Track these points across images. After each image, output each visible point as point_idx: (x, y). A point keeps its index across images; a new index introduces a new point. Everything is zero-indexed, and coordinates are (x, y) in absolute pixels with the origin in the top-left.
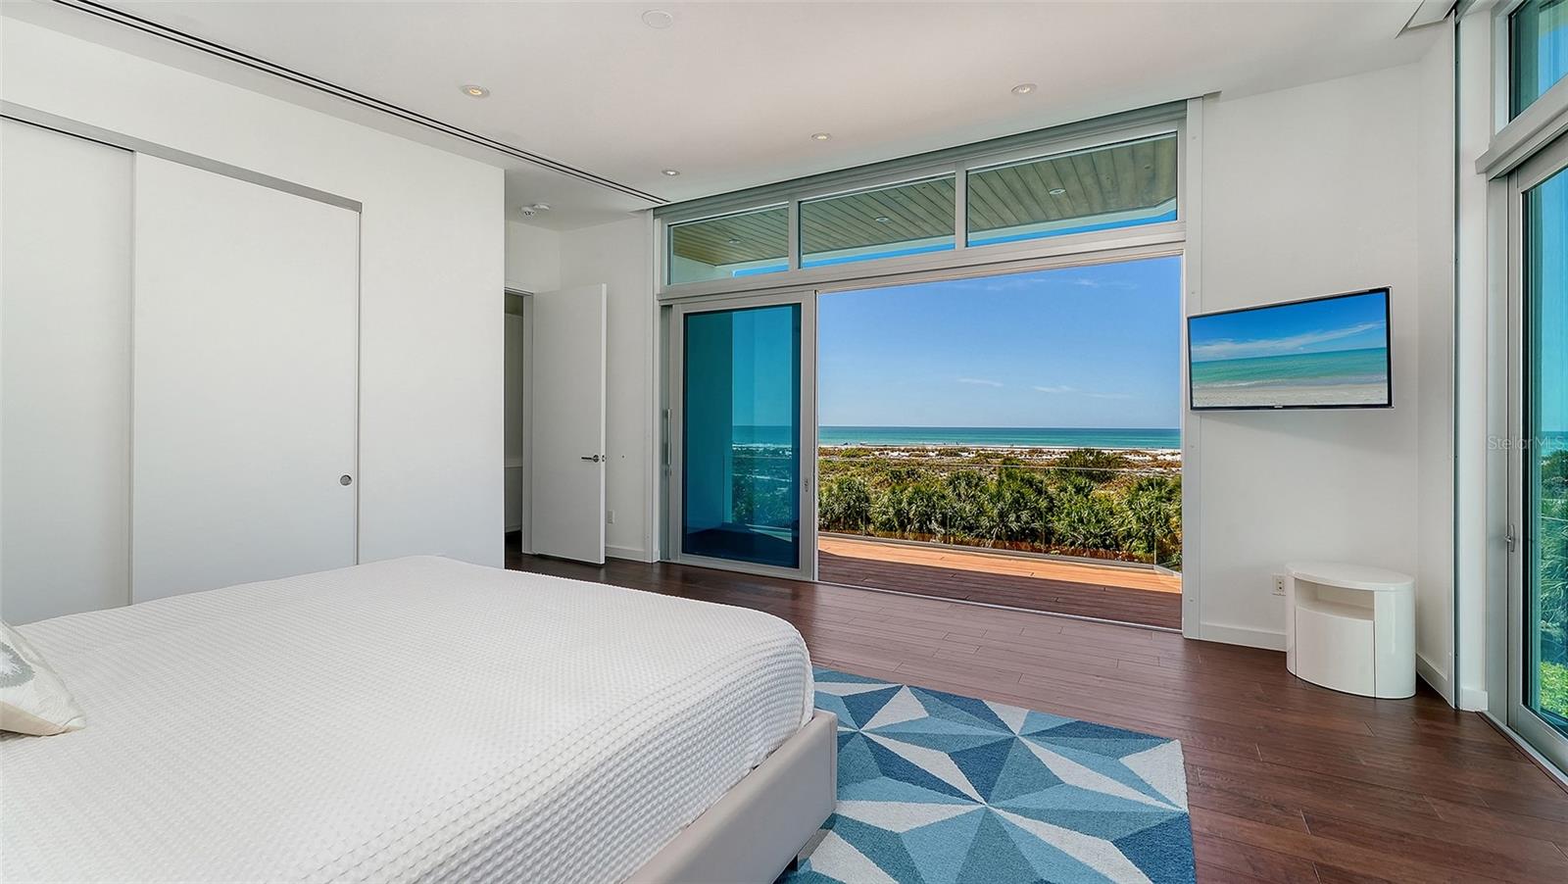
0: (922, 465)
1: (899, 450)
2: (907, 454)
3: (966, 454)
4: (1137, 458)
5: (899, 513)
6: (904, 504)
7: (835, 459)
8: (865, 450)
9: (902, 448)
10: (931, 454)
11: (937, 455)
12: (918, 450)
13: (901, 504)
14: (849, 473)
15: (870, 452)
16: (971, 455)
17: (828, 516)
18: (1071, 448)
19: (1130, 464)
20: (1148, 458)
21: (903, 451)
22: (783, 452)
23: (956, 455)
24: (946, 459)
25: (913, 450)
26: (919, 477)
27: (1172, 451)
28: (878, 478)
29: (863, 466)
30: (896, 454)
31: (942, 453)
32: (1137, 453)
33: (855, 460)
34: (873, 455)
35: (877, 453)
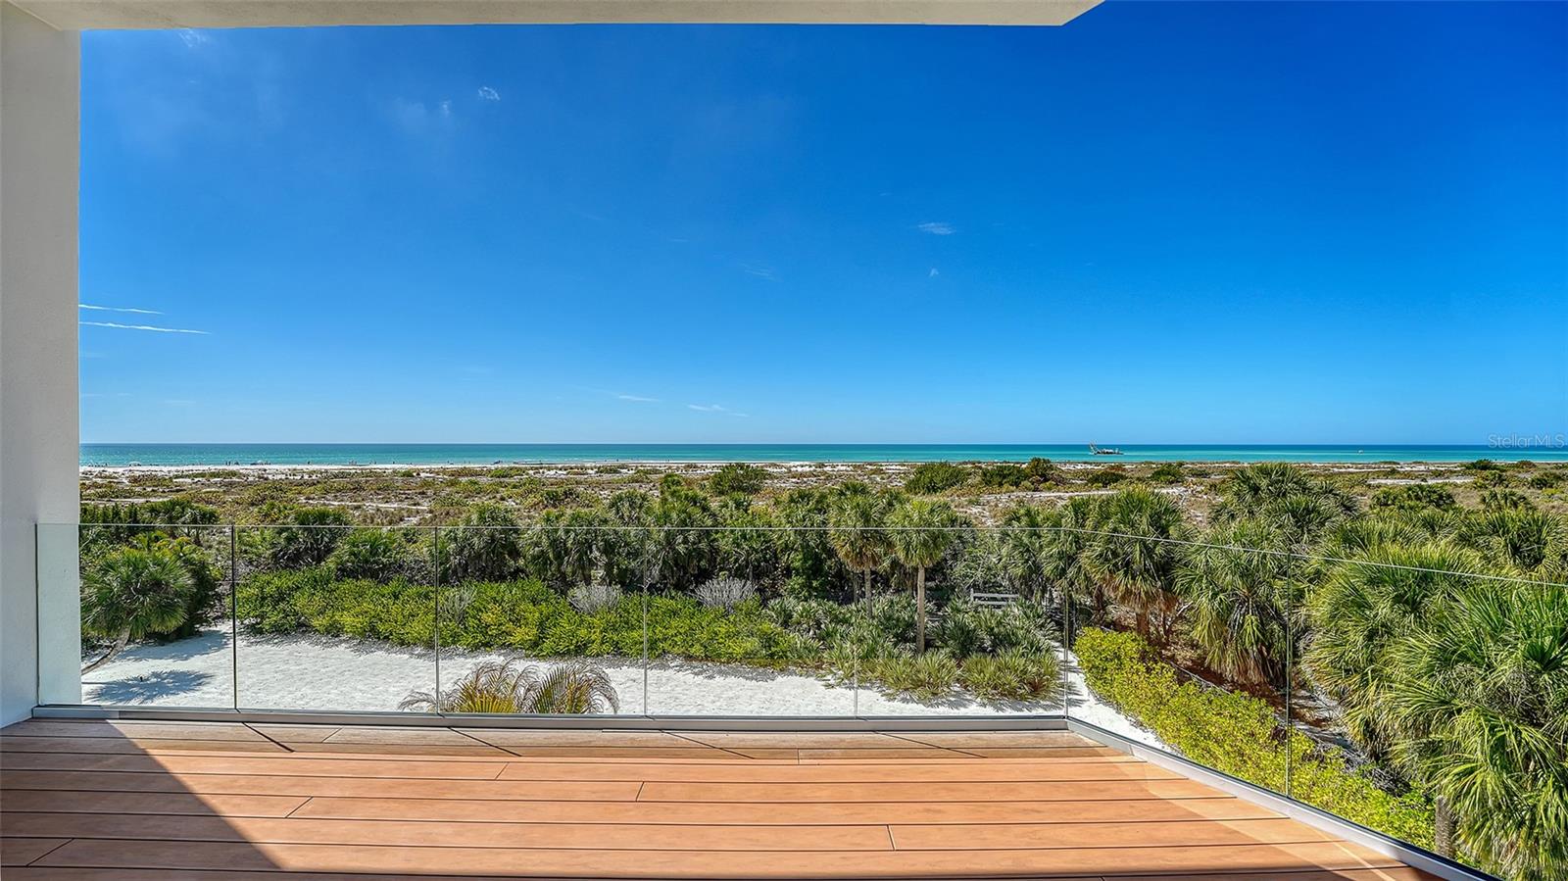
0: (581, 483)
1: (556, 468)
2: (565, 472)
3: (626, 470)
4: (775, 470)
5: (554, 543)
6: (561, 533)
7: (483, 480)
8: (518, 469)
9: (560, 466)
10: (590, 471)
11: (597, 472)
12: (576, 467)
13: (557, 533)
14: (498, 496)
15: (524, 471)
16: (631, 472)
17: (466, 552)
18: (724, 463)
19: (771, 476)
20: (784, 469)
21: (561, 469)
22: (418, 474)
23: (616, 472)
24: (606, 477)
25: (572, 468)
26: (578, 497)
27: (802, 463)
28: (531, 500)
29: (515, 487)
30: (552, 472)
31: (600, 471)
32: (775, 466)
33: (507, 480)
34: (527, 474)
35: (531, 472)
